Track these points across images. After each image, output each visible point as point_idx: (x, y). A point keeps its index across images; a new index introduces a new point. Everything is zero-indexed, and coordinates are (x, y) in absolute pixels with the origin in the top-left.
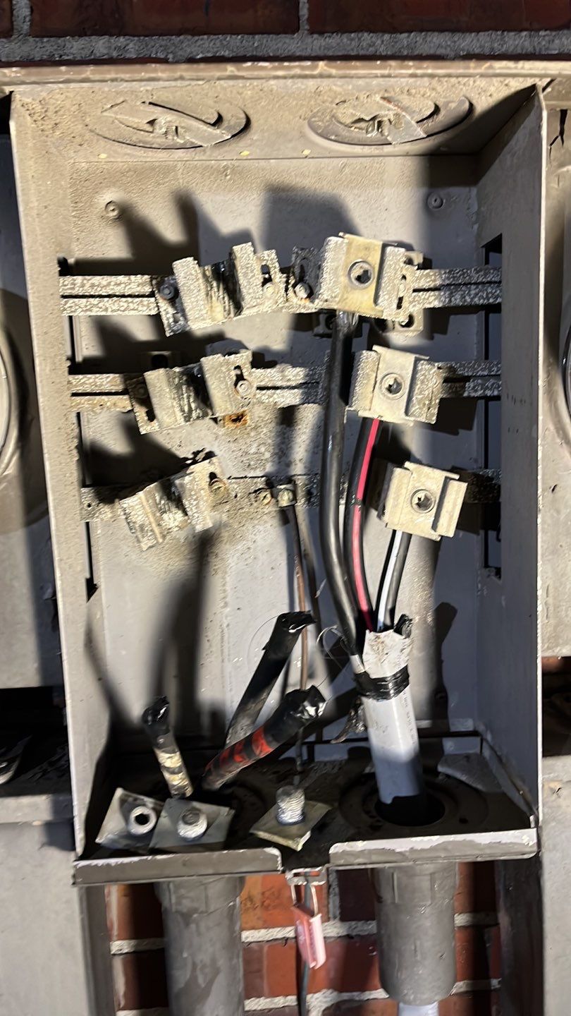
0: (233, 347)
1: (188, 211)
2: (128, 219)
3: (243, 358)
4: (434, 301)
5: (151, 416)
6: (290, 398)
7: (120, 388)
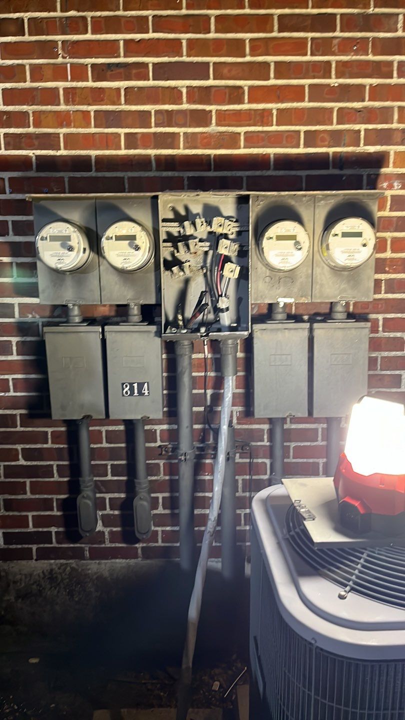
0: (195, 238)
1: (187, 209)
2: (174, 210)
3: (197, 240)
4: (237, 229)
5: (178, 252)
6: (207, 249)
7: (171, 246)
